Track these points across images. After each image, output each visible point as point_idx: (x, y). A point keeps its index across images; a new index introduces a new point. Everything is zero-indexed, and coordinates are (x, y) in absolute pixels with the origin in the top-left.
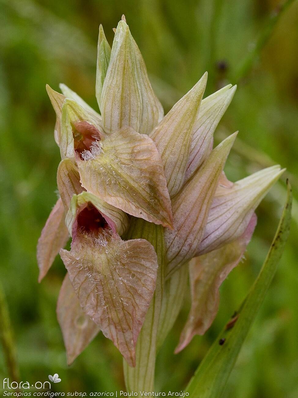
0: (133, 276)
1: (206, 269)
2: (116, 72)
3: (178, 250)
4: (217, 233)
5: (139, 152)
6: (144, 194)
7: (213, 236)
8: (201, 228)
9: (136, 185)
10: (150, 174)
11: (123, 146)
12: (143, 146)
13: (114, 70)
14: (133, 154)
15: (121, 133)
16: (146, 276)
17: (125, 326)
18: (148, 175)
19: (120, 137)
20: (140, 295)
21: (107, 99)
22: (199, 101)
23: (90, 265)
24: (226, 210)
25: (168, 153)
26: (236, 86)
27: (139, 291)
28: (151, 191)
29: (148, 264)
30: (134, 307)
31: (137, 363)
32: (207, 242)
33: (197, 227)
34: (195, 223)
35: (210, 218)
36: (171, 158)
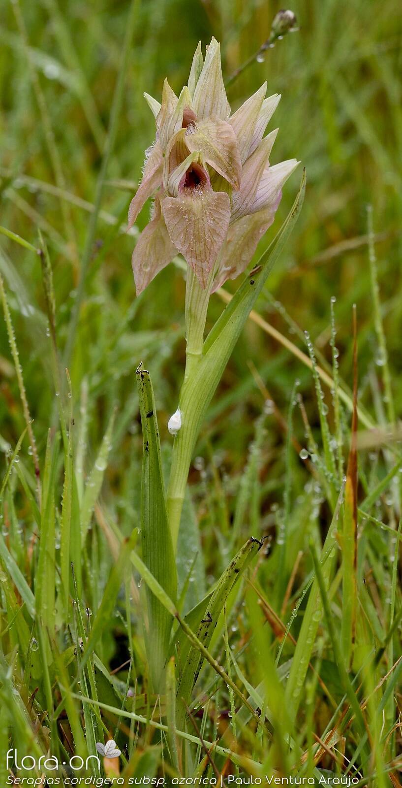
0: (214, 220)
1: (237, 233)
2: (210, 74)
3: (239, 207)
4: (262, 199)
5: (222, 132)
6: (225, 162)
7: (259, 200)
8: (255, 193)
9: (221, 156)
10: (229, 148)
11: (212, 127)
12: (224, 129)
13: (207, 73)
14: (219, 134)
15: (211, 118)
16: (223, 221)
17: (203, 257)
18: (228, 149)
19: (210, 121)
20: (218, 234)
21: (202, 94)
22: (263, 100)
23: (189, 208)
24: (266, 184)
25: (241, 134)
26: (280, 95)
27: (218, 232)
28: (229, 161)
29: (225, 213)
30: (212, 243)
31: (207, 287)
32: (256, 205)
33: (252, 192)
34: (252, 189)
35: (259, 187)
36: (244, 139)
